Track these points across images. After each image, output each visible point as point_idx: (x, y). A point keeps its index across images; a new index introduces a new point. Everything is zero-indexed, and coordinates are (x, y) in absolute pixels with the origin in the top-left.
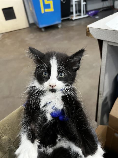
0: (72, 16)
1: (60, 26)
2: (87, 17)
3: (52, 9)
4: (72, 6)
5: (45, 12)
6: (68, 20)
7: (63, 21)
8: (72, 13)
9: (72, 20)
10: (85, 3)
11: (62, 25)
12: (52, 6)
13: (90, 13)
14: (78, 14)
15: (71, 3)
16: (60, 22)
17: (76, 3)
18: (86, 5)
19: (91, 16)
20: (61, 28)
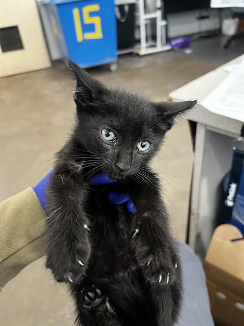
0: (137, 46)
1: (113, 68)
2: (168, 51)
3: (98, 34)
4: (139, 27)
5: (85, 41)
6: (131, 54)
7: (120, 56)
8: (139, 41)
9: (138, 55)
10: (164, 23)
11: (118, 63)
12: (98, 27)
13: (174, 43)
14: (151, 43)
15: (137, 23)
16: (114, 59)
17: (147, 22)
18: (166, 27)
19: (177, 49)
20: (117, 71)
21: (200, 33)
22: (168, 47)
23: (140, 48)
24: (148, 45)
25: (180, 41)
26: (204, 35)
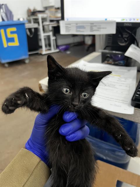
0: (40, 50)
1: (27, 61)
2: (58, 52)
3: (16, 43)
4: (41, 40)
5: (8, 46)
6: (37, 54)
7: (30, 55)
8: (41, 47)
9: (41, 54)
10: (54, 38)
11: (30, 60)
12: (16, 39)
13: (61, 48)
14: (48, 48)
15: (39, 38)
16: (27, 57)
17: (45, 37)
18: (56, 40)
19: (63, 51)
20: (29, 63)
21: (74, 43)
22: (57, 50)
23: (42, 51)
24: (46, 49)
25: (64, 47)
26: (76, 44)
